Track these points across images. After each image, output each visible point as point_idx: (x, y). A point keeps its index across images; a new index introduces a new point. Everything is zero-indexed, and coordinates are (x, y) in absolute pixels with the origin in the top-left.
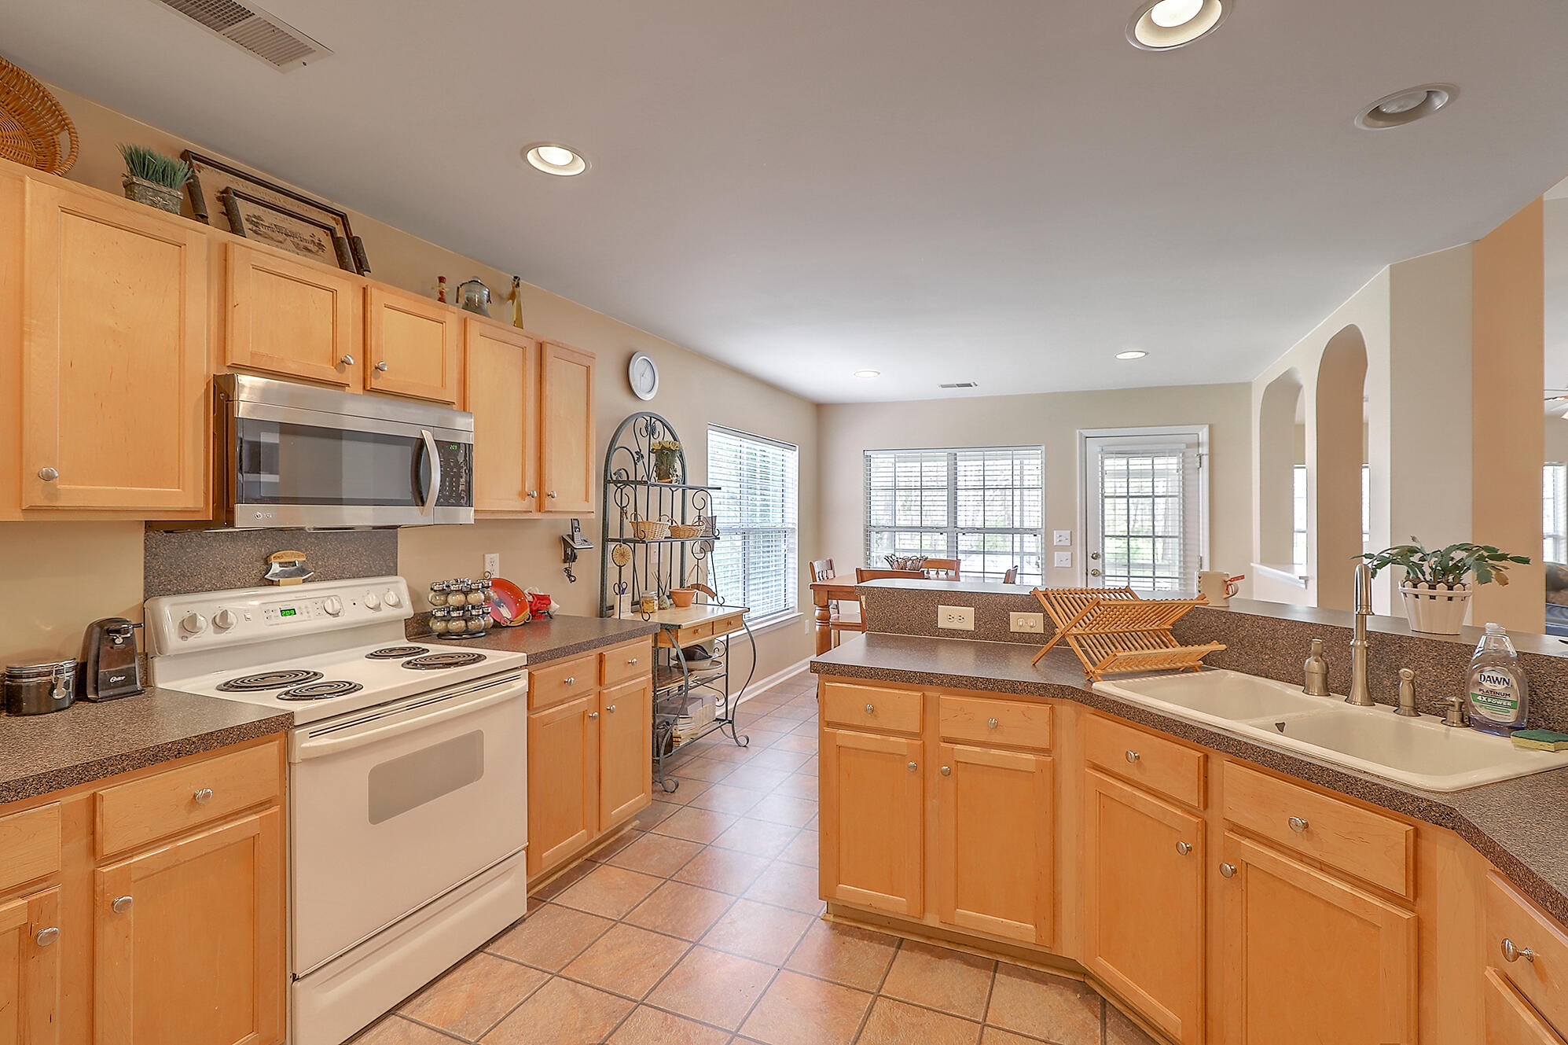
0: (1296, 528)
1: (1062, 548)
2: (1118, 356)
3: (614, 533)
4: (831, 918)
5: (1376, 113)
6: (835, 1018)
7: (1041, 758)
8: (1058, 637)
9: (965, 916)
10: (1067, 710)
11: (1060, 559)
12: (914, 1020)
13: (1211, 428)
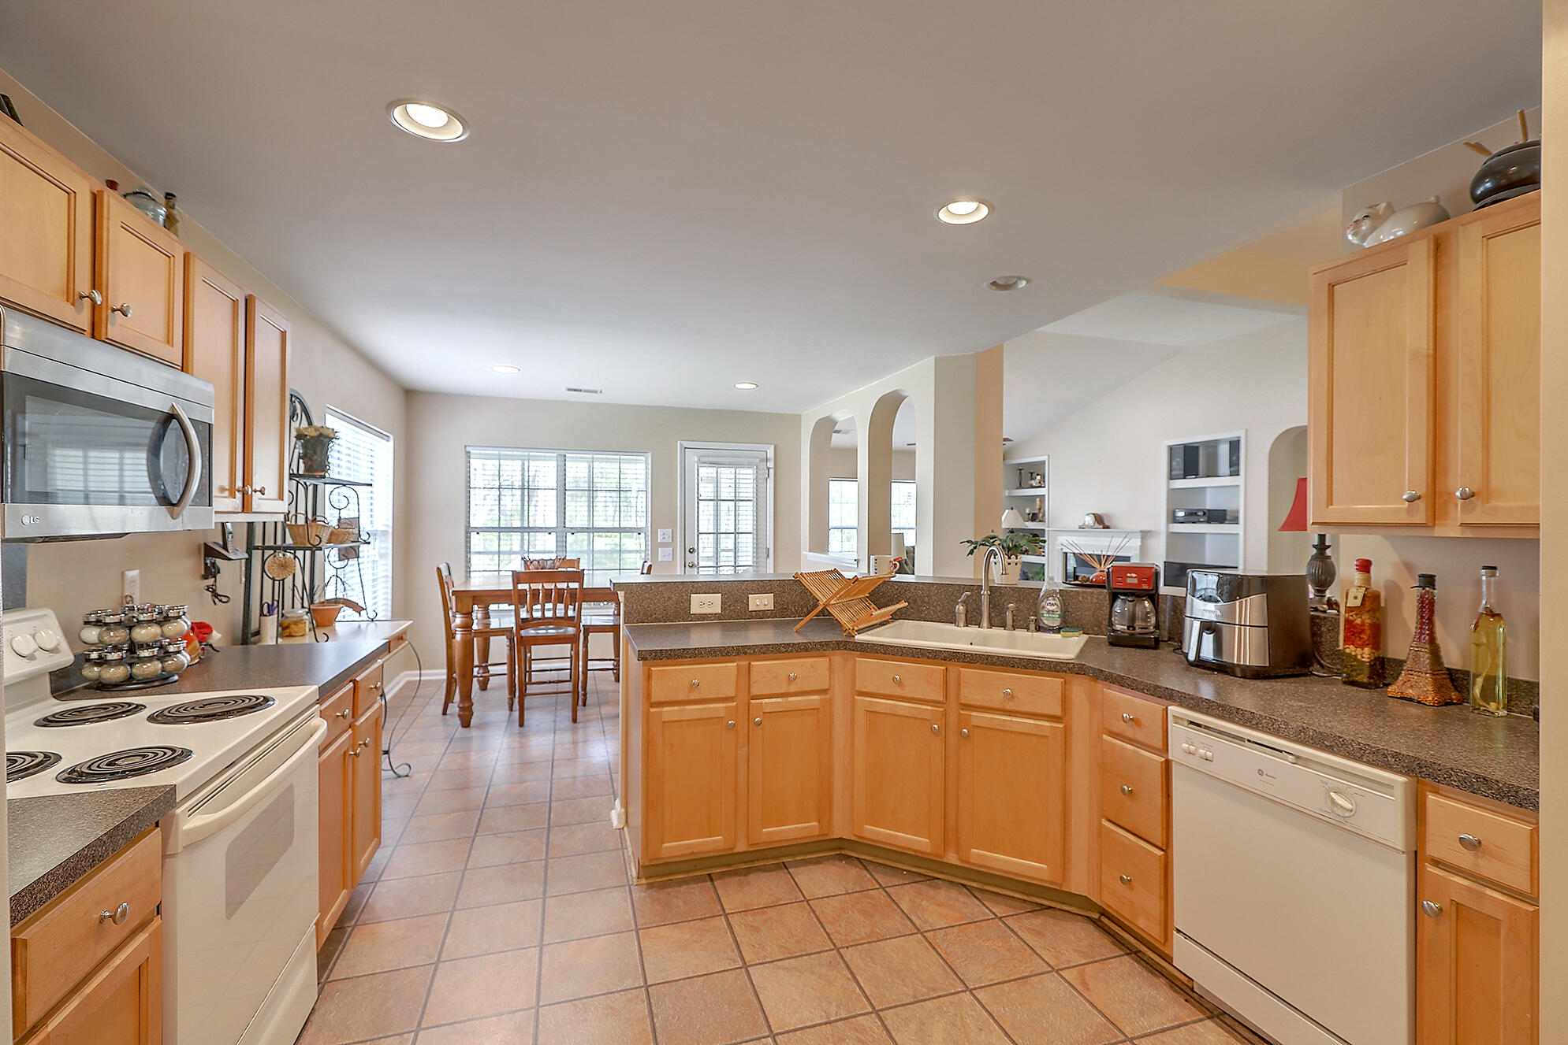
0: (831, 524)
1: (664, 545)
2: (737, 386)
3: (258, 542)
4: (644, 881)
5: (994, 283)
6: (710, 941)
7: (823, 697)
8: (820, 608)
9: (769, 832)
10: (838, 658)
11: (663, 554)
12: (764, 917)
13: (775, 446)
